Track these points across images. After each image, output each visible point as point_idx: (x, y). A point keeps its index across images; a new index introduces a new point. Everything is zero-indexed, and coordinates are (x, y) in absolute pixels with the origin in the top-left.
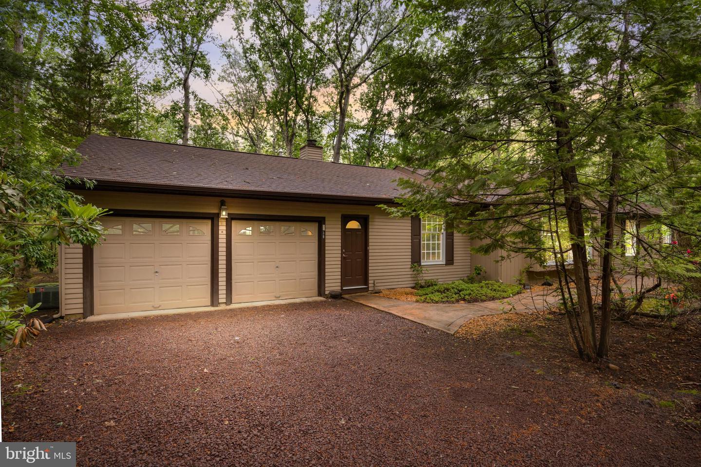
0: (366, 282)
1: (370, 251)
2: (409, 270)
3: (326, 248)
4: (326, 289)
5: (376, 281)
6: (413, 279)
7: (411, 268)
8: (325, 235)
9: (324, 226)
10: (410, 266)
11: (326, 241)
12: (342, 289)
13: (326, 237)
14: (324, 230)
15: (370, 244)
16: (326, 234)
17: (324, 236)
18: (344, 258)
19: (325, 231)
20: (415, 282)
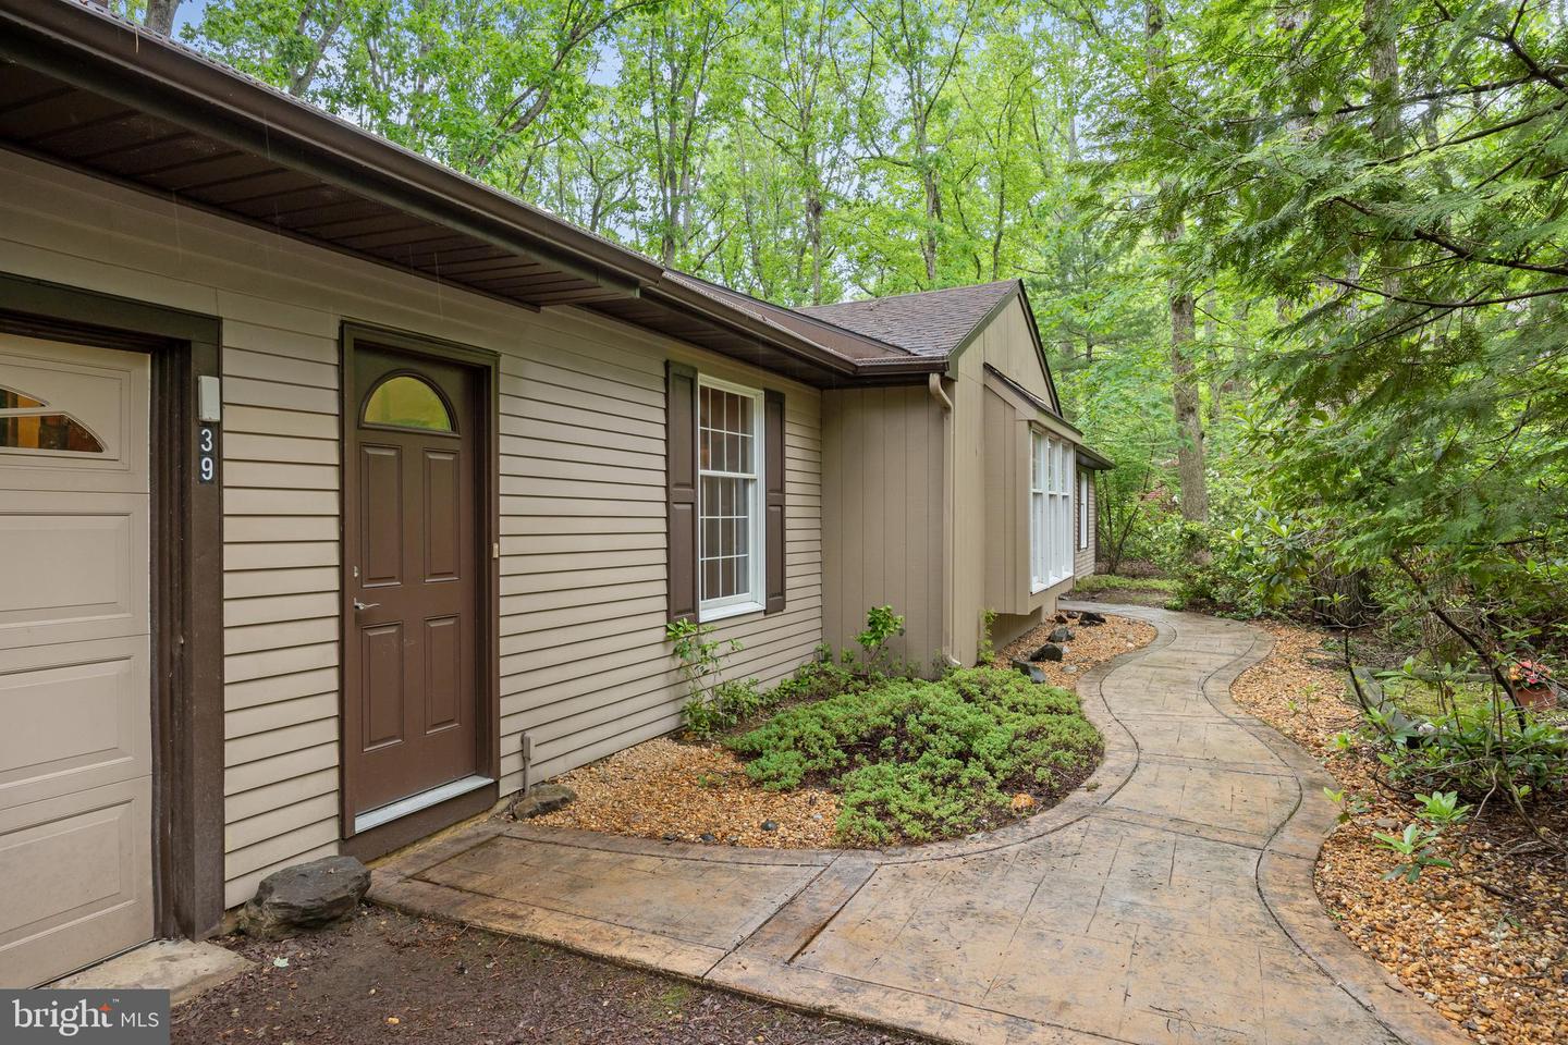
0: (483, 755)
1: (505, 566)
2: (658, 651)
3: (232, 557)
4: (232, 866)
5: (534, 736)
6: (673, 693)
7: (666, 641)
8: (218, 457)
9: (208, 385)
10: (660, 634)
11: (231, 501)
12: (346, 839)
13: (231, 474)
14: (209, 411)
15: (505, 525)
16: (230, 446)
17: (208, 468)
18: (360, 617)
19: (217, 427)
20: (681, 705)
